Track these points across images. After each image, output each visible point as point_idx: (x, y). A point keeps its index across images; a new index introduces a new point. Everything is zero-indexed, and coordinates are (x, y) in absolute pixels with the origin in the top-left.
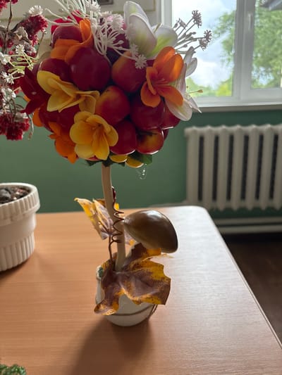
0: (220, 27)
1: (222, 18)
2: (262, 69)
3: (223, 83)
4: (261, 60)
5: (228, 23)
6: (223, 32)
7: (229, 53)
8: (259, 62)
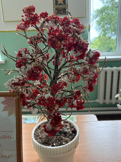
0: (95, 15)
1: (96, 11)
2: (113, 33)
3: (96, 38)
4: (113, 29)
5: (99, 13)
6: (97, 17)
7: (99, 26)
8: (112, 29)
